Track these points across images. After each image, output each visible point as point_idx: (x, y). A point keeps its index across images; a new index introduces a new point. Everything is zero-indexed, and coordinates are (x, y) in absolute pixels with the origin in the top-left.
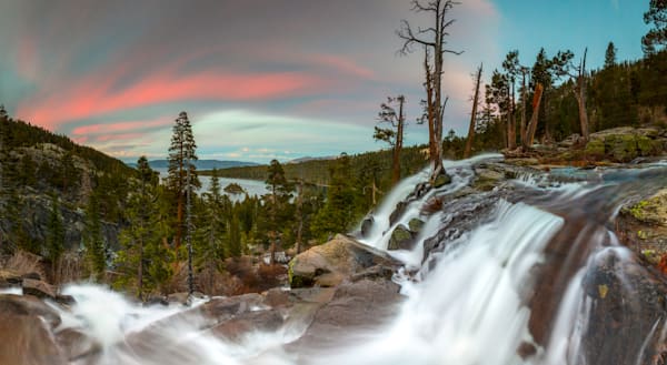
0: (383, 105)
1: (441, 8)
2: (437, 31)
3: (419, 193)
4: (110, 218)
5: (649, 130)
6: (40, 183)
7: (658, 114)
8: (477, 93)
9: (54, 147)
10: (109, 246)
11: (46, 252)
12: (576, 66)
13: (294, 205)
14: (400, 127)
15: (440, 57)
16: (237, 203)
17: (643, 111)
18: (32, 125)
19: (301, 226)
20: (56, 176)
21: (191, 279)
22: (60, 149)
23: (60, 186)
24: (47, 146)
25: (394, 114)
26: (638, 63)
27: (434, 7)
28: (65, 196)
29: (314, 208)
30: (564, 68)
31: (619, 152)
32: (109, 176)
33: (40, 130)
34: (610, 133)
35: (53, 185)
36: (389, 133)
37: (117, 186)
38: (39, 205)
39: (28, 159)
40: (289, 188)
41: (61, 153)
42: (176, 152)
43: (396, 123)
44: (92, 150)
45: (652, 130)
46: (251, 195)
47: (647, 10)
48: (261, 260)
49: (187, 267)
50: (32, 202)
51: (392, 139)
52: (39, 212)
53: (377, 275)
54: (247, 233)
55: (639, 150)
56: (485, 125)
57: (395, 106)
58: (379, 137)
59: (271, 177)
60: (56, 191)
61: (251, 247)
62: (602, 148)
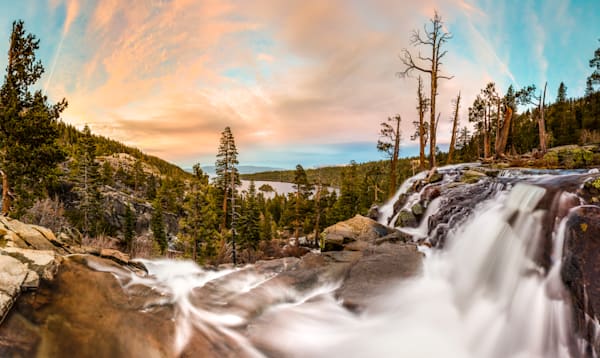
0: (384, 124)
1: (437, 42)
2: (433, 61)
3: (417, 188)
4: (171, 210)
5: (590, 147)
6: (117, 183)
7: (595, 136)
8: (456, 115)
9: (128, 156)
10: (170, 231)
11: (121, 236)
12: (538, 96)
13: (313, 201)
14: (398, 141)
15: (435, 82)
16: (269, 200)
17: (585, 134)
18: (111, 139)
19: (318, 218)
20: (129, 178)
21: (234, 256)
22: (132, 158)
23: (132, 186)
24: (122, 155)
25: (392, 131)
26: (581, 100)
27: (432, 41)
28: (137, 193)
29: (329, 203)
30: (528, 97)
31: (570, 162)
32: (171, 179)
33: (117, 143)
34: (562, 148)
35: (127, 185)
36: (389, 146)
37: (175, 186)
38: (116, 200)
39: (107, 166)
40: (309, 187)
41: (133, 161)
42: (222, 158)
43: (394, 138)
44: (156, 159)
45: (593, 146)
46: (280, 194)
47: (593, 57)
48: (288, 243)
49: (231, 247)
50: (110, 198)
51: (391, 150)
52: (116, 205)
53: (397, 239)
54: (277, 222)
55: (584, 160)
56: (462, 143)
57: (393, 125)
58: (381, 149)
59: (296, 178)
60: (129, 190)
61: (279, 233)
62: (557, 159)
